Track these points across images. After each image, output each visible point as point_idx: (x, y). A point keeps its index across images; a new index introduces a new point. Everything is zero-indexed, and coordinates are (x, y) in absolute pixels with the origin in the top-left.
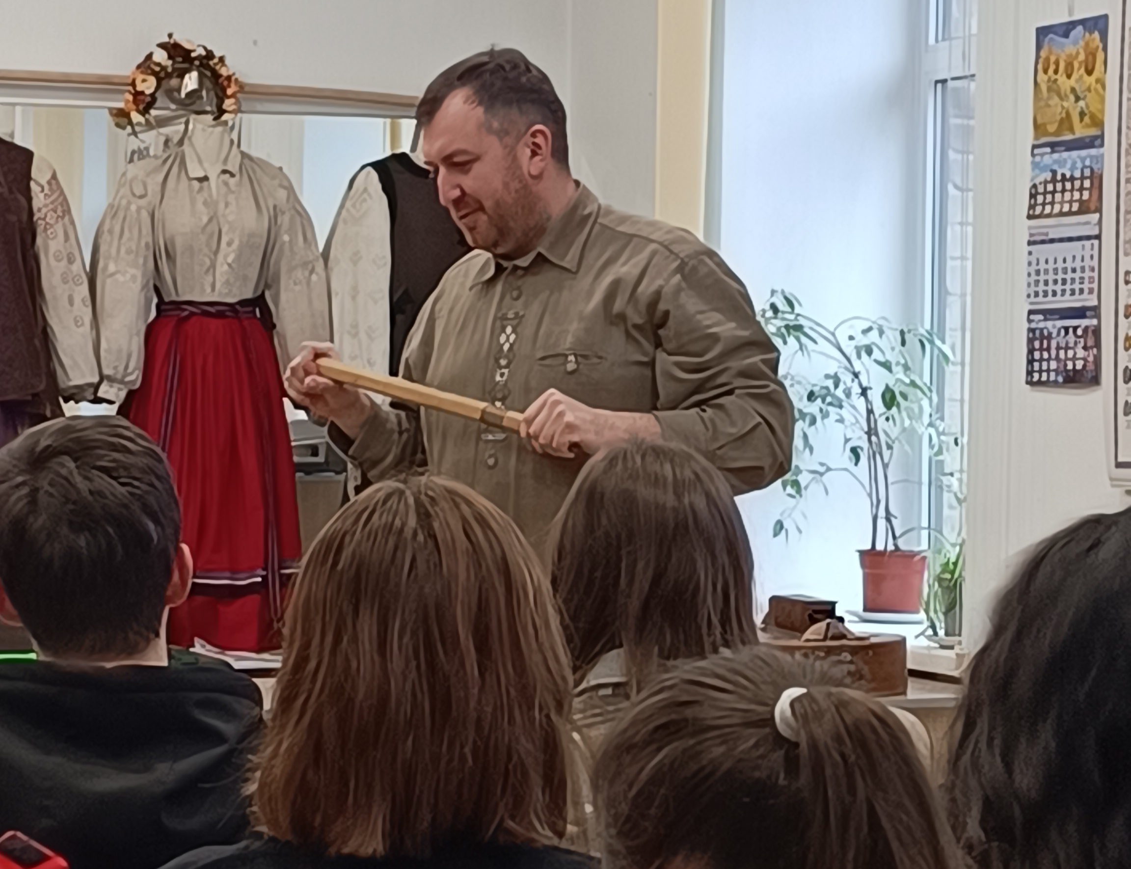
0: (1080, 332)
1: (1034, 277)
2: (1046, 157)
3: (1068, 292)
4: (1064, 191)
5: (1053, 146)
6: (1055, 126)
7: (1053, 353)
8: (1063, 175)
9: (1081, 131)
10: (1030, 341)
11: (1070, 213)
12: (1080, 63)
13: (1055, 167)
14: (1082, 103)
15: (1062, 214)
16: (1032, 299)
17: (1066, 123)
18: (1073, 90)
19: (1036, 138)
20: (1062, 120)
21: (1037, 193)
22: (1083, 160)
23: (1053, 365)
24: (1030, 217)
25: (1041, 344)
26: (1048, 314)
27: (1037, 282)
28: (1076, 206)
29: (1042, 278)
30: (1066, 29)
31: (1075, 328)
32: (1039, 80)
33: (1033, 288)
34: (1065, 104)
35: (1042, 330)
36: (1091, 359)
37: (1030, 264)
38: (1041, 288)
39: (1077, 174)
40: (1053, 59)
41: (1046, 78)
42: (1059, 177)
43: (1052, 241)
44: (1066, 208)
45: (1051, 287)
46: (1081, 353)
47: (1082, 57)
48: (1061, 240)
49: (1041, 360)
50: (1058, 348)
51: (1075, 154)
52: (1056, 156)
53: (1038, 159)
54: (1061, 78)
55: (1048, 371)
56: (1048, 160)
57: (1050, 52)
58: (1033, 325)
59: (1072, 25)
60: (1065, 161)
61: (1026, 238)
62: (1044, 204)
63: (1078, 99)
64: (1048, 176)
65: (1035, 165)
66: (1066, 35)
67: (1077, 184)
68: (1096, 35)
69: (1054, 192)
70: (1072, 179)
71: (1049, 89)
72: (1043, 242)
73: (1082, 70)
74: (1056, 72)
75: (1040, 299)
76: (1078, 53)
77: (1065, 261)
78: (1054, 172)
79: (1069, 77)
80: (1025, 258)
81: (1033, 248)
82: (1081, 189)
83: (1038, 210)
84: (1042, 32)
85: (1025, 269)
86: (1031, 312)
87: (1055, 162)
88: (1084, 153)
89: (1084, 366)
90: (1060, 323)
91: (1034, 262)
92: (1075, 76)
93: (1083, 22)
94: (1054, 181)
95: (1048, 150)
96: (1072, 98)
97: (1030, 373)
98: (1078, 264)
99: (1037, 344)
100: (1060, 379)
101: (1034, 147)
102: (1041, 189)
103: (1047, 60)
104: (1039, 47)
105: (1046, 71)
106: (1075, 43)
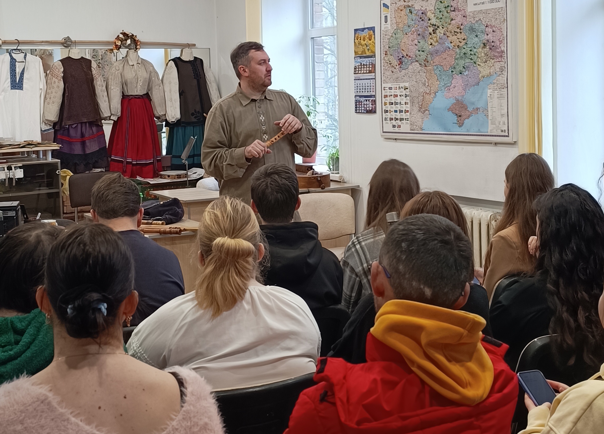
0: (370, 101)
1: (356, 88)
2: (358, 60)
3: (367, 92)
4: (364, 68)
5: (361, 57)
6: (361, 52)
7: (363, 106)
8: (364, 64)
9: (368, 54)
10: (356, 103)
11: (366, 73)
12: (367, 38)
13: (361, 62)
14: (368, 47)
15: (364, 73)
16: (356, 93)
17: (364, 52)
18: (365, 44)
19: (355, 55)
20: (362, 51)
21: (356, 68)
22: (369, 60)
23: (363, 108)
24: (354, 74)
25: (359, 103)
26: (361, 96)
27: (357, 89)
28: (368, 72)
29: (359, 88)
30: (363, 30)
31: (369, 100)
32: (355, 41)
33: (356, 90)
34: (363, 47)
35: (359, 100)
36: (374, 107)
37: (355, 85)
38: (359, 90)
39: (368, 64)
40: (359, 37)
41: (357, 41)
42: (362, 64)
43: (361, 79)
44: (365, 72)
45: (361, 90)
46: (371, 106)
47: (368, 36)
48: (364, 79)
49: (359, 107)
50: (364, 105)
51: (367, 59)
52: (361, 59)
53: (356, 60)
54: (362, 41)
55: (361, 110)
56: (359, 60)
57: (359, 35)
58: (357, 99)
59: (365, 29)
60: (364, 61)
61: (354, 78)
62: (358, 71)
63: (367, 46)
64: (360, 64)
65: (356, 62)
66: (363, 31)
67: (368, 66)
68: (372, 31)
69: (361, 68)
70: (366, 65)
71: (359, 44)
72: (358, 80)
73: (368, 39)
74: (360, 40)
75: (358, 93)
76: (366, 35)
77: (365, 84)
78: (361, 63)
79: (364, 41)
80: (354, 83)
81: (355, 81)
82: (369, 67)
83: (357, 72)
84: (356, 30)
85: (354, 86)
86: (355, 96)
87: (361, 61)
88: (369, 59)
89: (372, 109)
90: (364, 99)
91: (356, 84)
92: (366, 41)
93: (367, 28)
94: (361, 65)
95: (359, 58)
96: (365, 46)
97: (356, 110)
98: (369, 85)
99: (358, 103)
100: (365, 112)
101: (355, 57)
102: (357, 67)
103: (358, 37)
104: (355, 34)
105: (357, 39)
106: (365, 33)
